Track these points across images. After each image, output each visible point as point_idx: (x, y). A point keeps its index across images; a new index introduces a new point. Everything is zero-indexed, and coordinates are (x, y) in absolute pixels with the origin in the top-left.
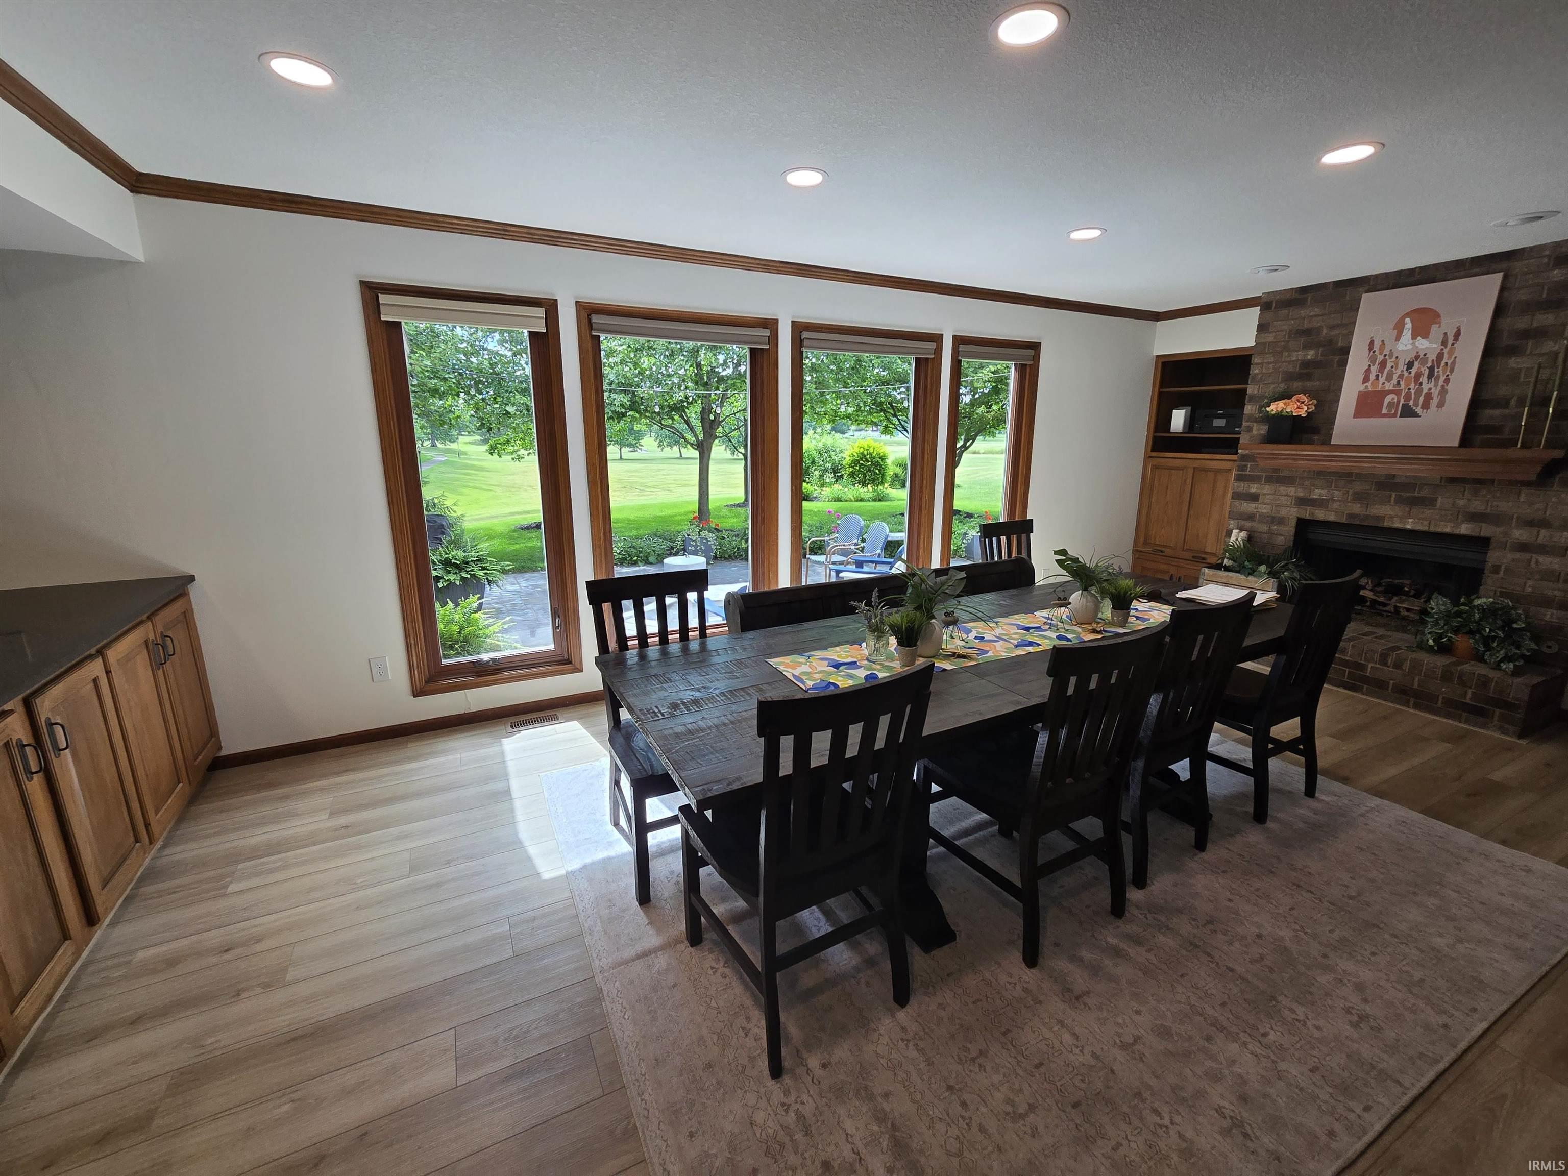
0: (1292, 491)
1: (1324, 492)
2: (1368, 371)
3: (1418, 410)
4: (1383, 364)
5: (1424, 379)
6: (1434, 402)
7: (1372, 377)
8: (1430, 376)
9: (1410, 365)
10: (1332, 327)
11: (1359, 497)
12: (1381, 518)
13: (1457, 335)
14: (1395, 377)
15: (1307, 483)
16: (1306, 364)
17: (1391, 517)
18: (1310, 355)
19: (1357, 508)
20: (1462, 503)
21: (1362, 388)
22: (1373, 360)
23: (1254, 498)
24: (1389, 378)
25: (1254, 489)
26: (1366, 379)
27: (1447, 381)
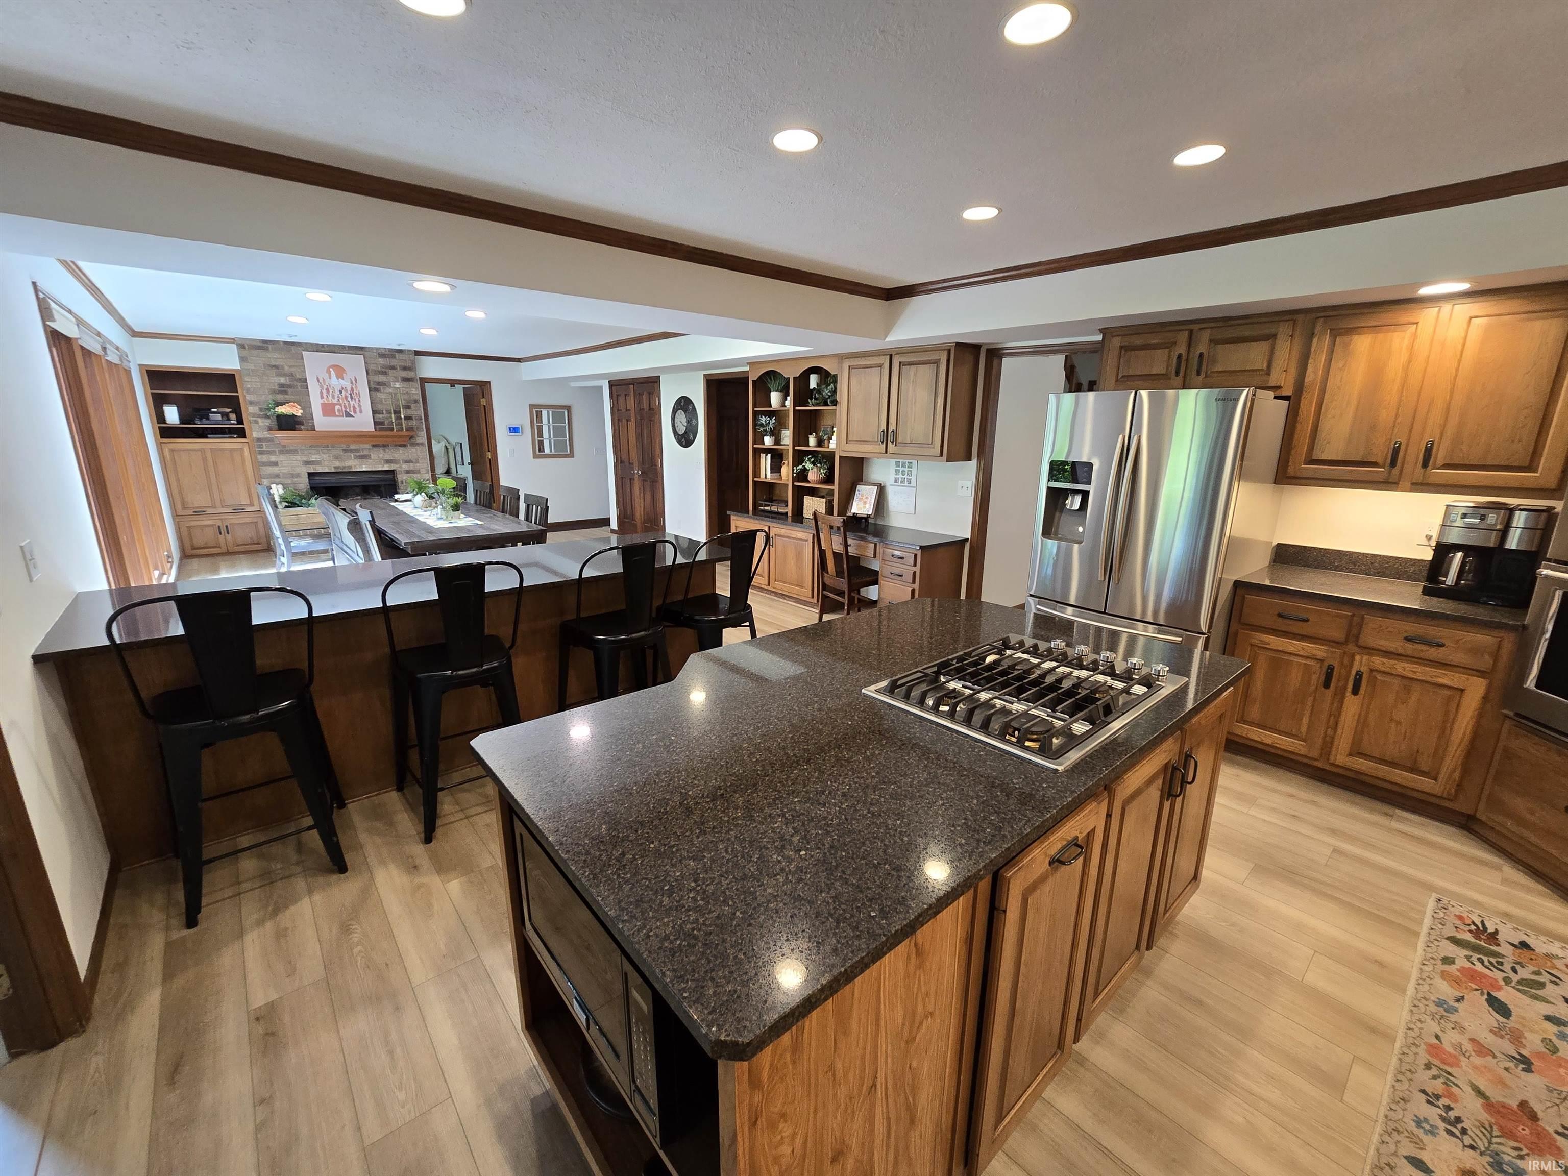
0: (299, 457)
1: (317, 456)
2: (321, 393)
3: (352, 414)
4: (328, 390)
5: (349, 399)
6: (358, 410)
7: (325, 397)
8: (352, 398)
9: (341, 392)
10: (290, 367)
11: (337, 458)
12: (350, 467)
13: (356, 380)
14: (336, 397)
15: (306, 452)
16: (282, 385)
17: (355, 466)
18: (282, 380)
19: (337, 464)
20: (381, 456)
21: (322, 401)
22: (322, 388)
23: (276, 464)
24: (333, 397)
25: (273, 458)
26: (322, 397)
27: (359, 401)
